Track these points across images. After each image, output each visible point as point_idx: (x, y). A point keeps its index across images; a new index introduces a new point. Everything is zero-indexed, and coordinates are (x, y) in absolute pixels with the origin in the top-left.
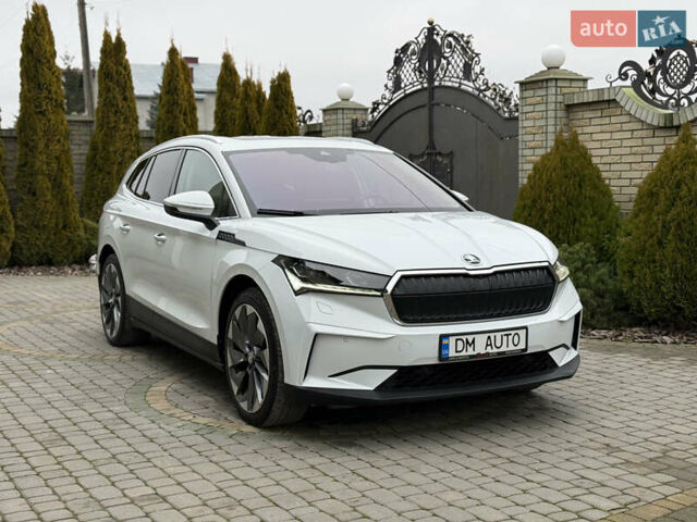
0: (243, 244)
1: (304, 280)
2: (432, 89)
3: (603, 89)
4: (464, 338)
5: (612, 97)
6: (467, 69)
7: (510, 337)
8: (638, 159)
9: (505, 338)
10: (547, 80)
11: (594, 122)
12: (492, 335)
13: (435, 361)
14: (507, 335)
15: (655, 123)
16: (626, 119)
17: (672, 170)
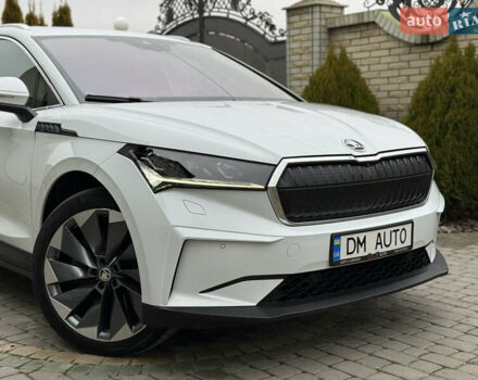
0: (73, 134)
1: (162, 174)
2: (202, 19)
3: (362, 13)
4: (355, 237)
5: (371, 20)
7: (398, 233)
8: (396, 73)
9: (393, 234)
10: (312, 6)
11: (353, 43)
12: (382, 232)
13: (325, 266)
14: (395, 231)
15: (412, 41)
16: (384, 38)
17: (446, 77)
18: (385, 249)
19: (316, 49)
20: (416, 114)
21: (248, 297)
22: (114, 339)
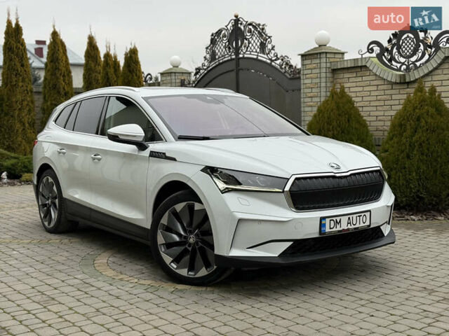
0: (174, 159)
1: (226, 183)
2: (238, 59)
3: (357, 59)
4: (334, 219)
5: (364, 64)
6: (263, 46)
7: (361, 217)
8: (382, 103)
9: (358, 218)
10: (320, 53)
11: (351, 80)
12: (351, 216)
13: (317, 235)
14: (359, 216)
15: (393, 80)
16: (373, 78)
17: (414, 110)
18: (353, 227)
19: (323, 85)
20: (393, 136)
21: (274, 251)
22: (197, 276)
